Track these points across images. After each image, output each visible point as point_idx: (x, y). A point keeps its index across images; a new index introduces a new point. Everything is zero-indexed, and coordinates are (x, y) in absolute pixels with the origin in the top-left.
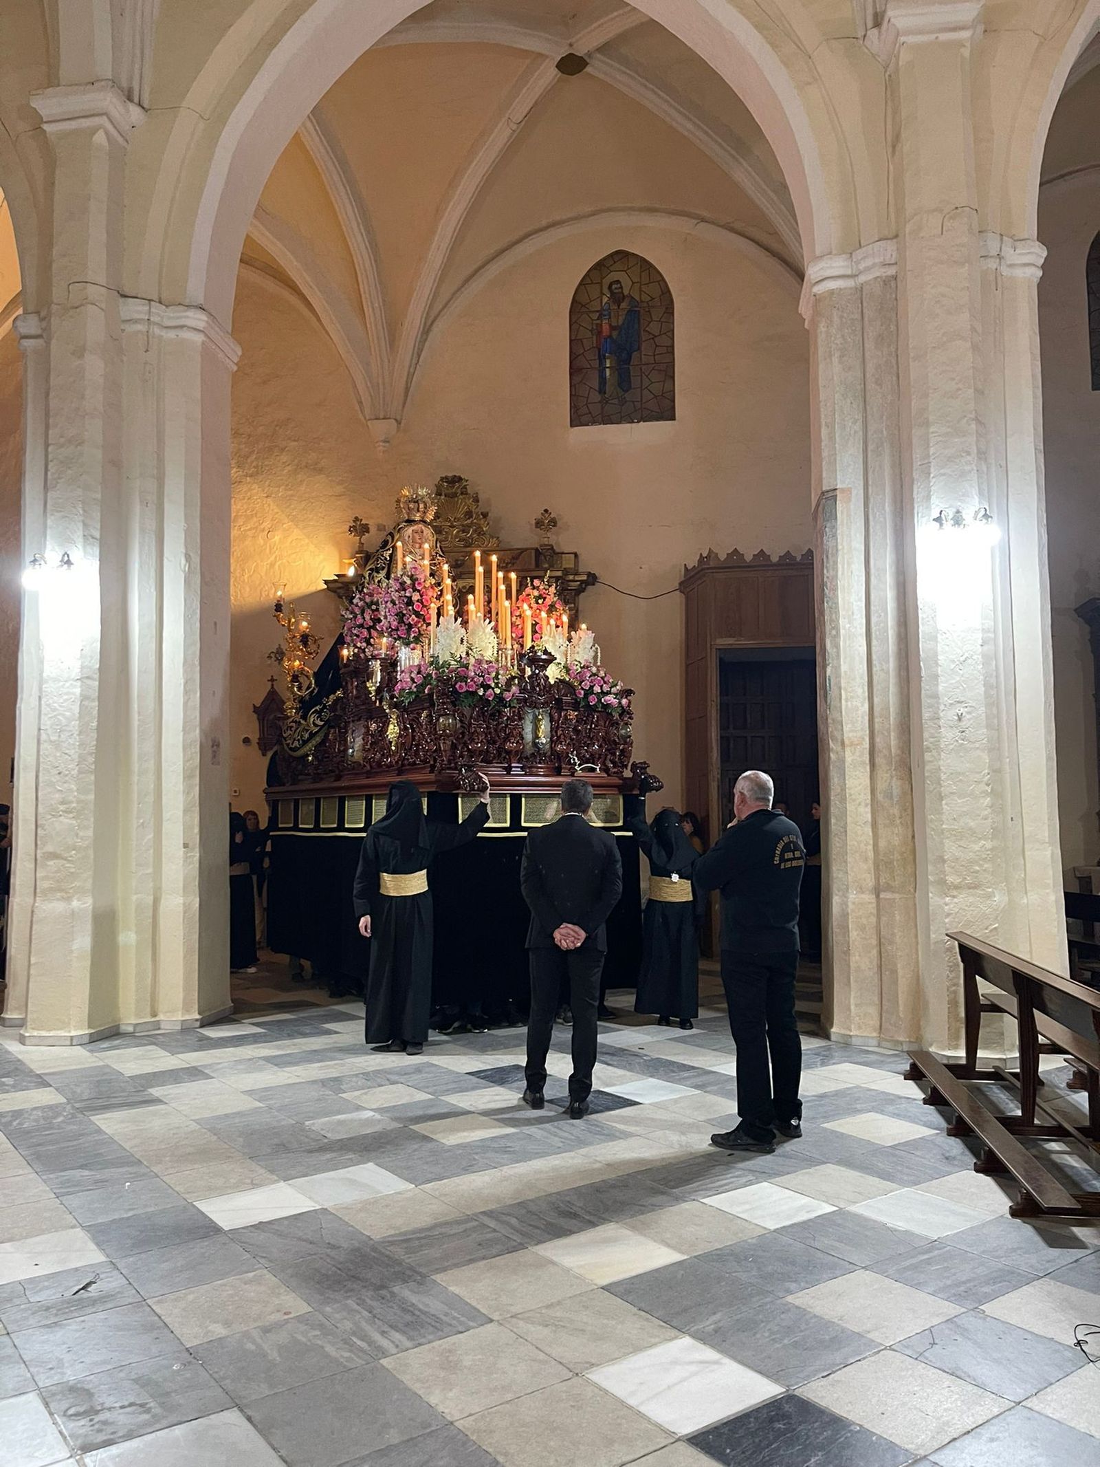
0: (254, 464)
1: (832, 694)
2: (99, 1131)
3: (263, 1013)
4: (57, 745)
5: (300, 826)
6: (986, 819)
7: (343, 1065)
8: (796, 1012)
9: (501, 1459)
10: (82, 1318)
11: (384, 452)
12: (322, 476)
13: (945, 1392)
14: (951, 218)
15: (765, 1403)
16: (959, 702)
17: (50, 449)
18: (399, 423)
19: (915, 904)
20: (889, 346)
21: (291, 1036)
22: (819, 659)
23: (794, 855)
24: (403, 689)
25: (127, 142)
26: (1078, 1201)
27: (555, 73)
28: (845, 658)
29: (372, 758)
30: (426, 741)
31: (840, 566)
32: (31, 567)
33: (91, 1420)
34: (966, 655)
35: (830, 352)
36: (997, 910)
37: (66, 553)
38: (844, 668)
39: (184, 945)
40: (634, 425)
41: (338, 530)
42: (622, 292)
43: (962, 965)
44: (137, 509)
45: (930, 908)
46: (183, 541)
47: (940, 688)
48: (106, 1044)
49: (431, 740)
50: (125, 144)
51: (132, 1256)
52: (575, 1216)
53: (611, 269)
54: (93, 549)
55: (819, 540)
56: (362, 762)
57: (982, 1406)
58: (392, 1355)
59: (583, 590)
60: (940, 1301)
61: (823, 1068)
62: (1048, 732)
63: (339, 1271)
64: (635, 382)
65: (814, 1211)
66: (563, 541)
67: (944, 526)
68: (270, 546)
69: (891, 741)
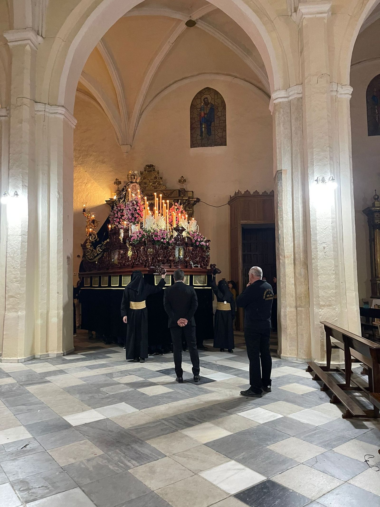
0: (81, 160)
1: (281, 240)
2: (29, 392)
3: (85, 351)
4: (13, 258)
5: (93, 286)
6: (333, 283)
7: (113, 369)
8: (270, 349)
9: (170, 503)
10: (24, 457)
11: (126, 156)
12: (105, 164)
13: (321, 478)
14: (320, 78)
15: (260, 483)
16: (324, 242)
17: (10, 155)
18: (131, 146)
19: (309, 312)
20: (300, 121)
21: (95, 359)
22: (276, 228)
23: (270, 295)
24: (134, 239)
25: (37, 49)
26: (365, 413)
27: (185, 26)
28: (285, 227)
29: (121, 262)
30: (143, 257)
31: (283, 196)
32: (4, 196)
33: (29, 492)
34: (326, 227)
35: (280, 123)
36: (337, 314)
37: (16, 191)
38: (285, 231)
39: (57, 327)
40: (212, 147)
41: (111, 183)
42: (208, 102)
43: (325, 332)
44: (41, 176)
45: (314, 313)
46: (57, 187)
47: (318, 238)
48: (30, 362)
49: (145, 257)
50: (36, 49)
51: (41, 435)
52: (193, 420)
53: (205, 94)
54: (25, 190)
55: (276, 187)
56: (117, 264)
57: (334, 483)
58: (132, 468)
59: (195, 204)
60: (319, 447)
61: (278, 368)
62: (354, 253)
63: (113, 440)
64: (213, 132)
65: (275, 417)
66: (188, 187)
67: (319, 183)
68: (87, 188)
69: (301, 256)
